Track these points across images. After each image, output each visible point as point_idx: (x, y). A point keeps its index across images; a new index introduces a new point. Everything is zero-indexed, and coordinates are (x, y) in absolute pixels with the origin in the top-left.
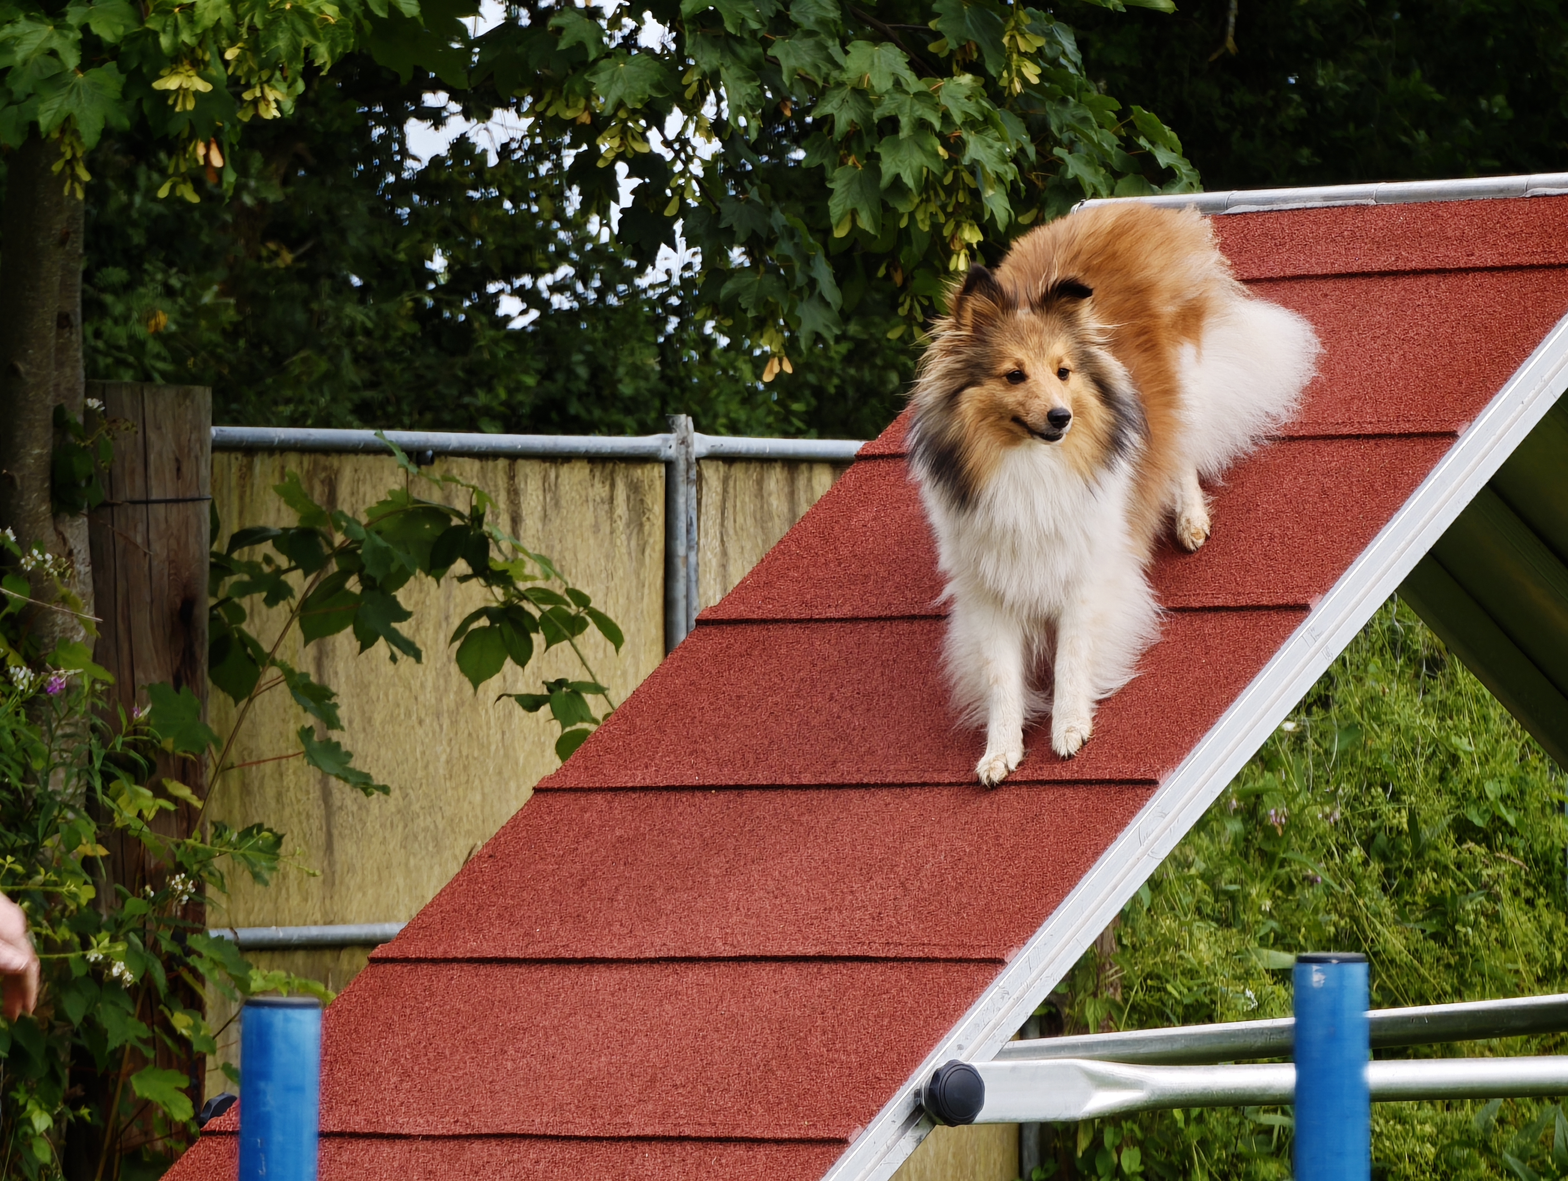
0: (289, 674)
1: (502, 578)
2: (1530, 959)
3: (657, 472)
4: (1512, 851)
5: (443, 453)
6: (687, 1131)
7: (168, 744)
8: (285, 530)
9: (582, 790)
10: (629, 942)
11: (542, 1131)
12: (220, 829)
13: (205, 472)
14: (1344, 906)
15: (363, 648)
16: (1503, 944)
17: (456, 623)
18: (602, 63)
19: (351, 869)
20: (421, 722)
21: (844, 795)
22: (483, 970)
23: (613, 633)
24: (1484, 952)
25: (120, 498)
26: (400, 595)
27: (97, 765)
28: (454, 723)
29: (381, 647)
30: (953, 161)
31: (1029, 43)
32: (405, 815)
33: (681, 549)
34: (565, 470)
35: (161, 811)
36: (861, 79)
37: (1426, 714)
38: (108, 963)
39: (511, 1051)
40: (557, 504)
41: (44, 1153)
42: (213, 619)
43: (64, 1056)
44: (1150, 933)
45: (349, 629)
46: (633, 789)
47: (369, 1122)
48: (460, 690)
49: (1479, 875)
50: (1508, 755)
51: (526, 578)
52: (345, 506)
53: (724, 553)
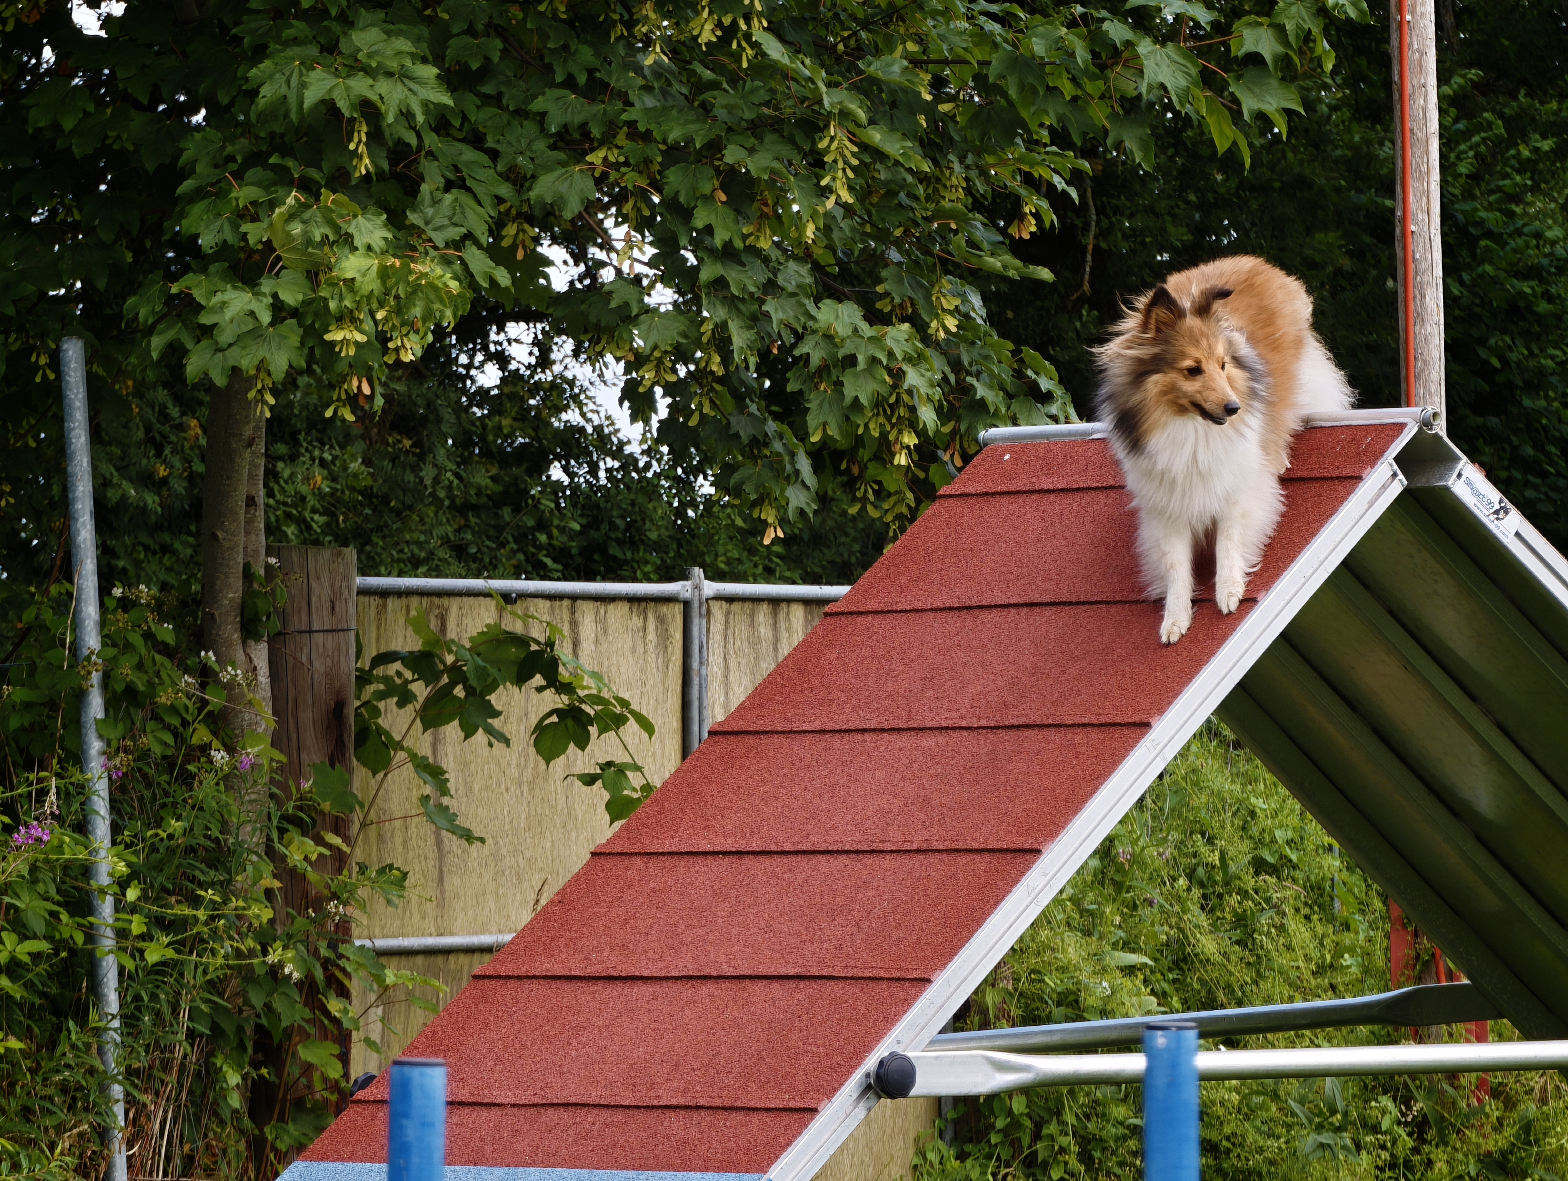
0: (413, 756)
1: (566, 688)
2: (1307, 958)
3: (678, 609)
4: (1294, 880)
5: (524, 596)
6: (702, 1102)
7: (326, 806)
8: (411, 653)
9: (626, 854)
10: (660, 965)
11: (597, 1102)
12: (363, 868)
13: (352, 610)
14: (1173, 921)
15: (466, 738)
16: (1289, 948)
17: (534, 720)
18: (642, 317)
19: (457, 896)
20: (507, 790)
21: (814, 859)
22: (554, 984)
23: (647, 726)
24: (1274, 954)
25: (291, 629)
26: (493, 698)
27: (275, 822)
28: (531, 790)
29: (480, 736)
30: (895, 387)
31: (952, 303)
32: (497, 857)
33: (695, 665)
34: (611, 607)
35: (321, 855)
36: (829, 328)
37: (1233, 782)
38: (281, 965)
39: (575, 1043)
40: (606, 632)
41: (235, 1101)
42: (358, 715)
43: (249, 1031)
44: (1033, 940)
45: (456, 723)
46: (663, 854)
47: (472, 1094)
48: (536, 765)
49: (1270, 898)
50: (1292, 811)
51: (584, 688)
52: (452, 634)
53: (727, 667)
